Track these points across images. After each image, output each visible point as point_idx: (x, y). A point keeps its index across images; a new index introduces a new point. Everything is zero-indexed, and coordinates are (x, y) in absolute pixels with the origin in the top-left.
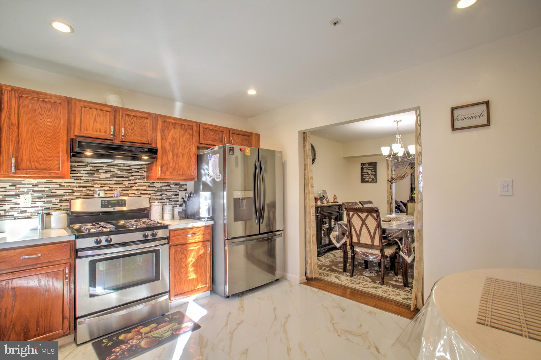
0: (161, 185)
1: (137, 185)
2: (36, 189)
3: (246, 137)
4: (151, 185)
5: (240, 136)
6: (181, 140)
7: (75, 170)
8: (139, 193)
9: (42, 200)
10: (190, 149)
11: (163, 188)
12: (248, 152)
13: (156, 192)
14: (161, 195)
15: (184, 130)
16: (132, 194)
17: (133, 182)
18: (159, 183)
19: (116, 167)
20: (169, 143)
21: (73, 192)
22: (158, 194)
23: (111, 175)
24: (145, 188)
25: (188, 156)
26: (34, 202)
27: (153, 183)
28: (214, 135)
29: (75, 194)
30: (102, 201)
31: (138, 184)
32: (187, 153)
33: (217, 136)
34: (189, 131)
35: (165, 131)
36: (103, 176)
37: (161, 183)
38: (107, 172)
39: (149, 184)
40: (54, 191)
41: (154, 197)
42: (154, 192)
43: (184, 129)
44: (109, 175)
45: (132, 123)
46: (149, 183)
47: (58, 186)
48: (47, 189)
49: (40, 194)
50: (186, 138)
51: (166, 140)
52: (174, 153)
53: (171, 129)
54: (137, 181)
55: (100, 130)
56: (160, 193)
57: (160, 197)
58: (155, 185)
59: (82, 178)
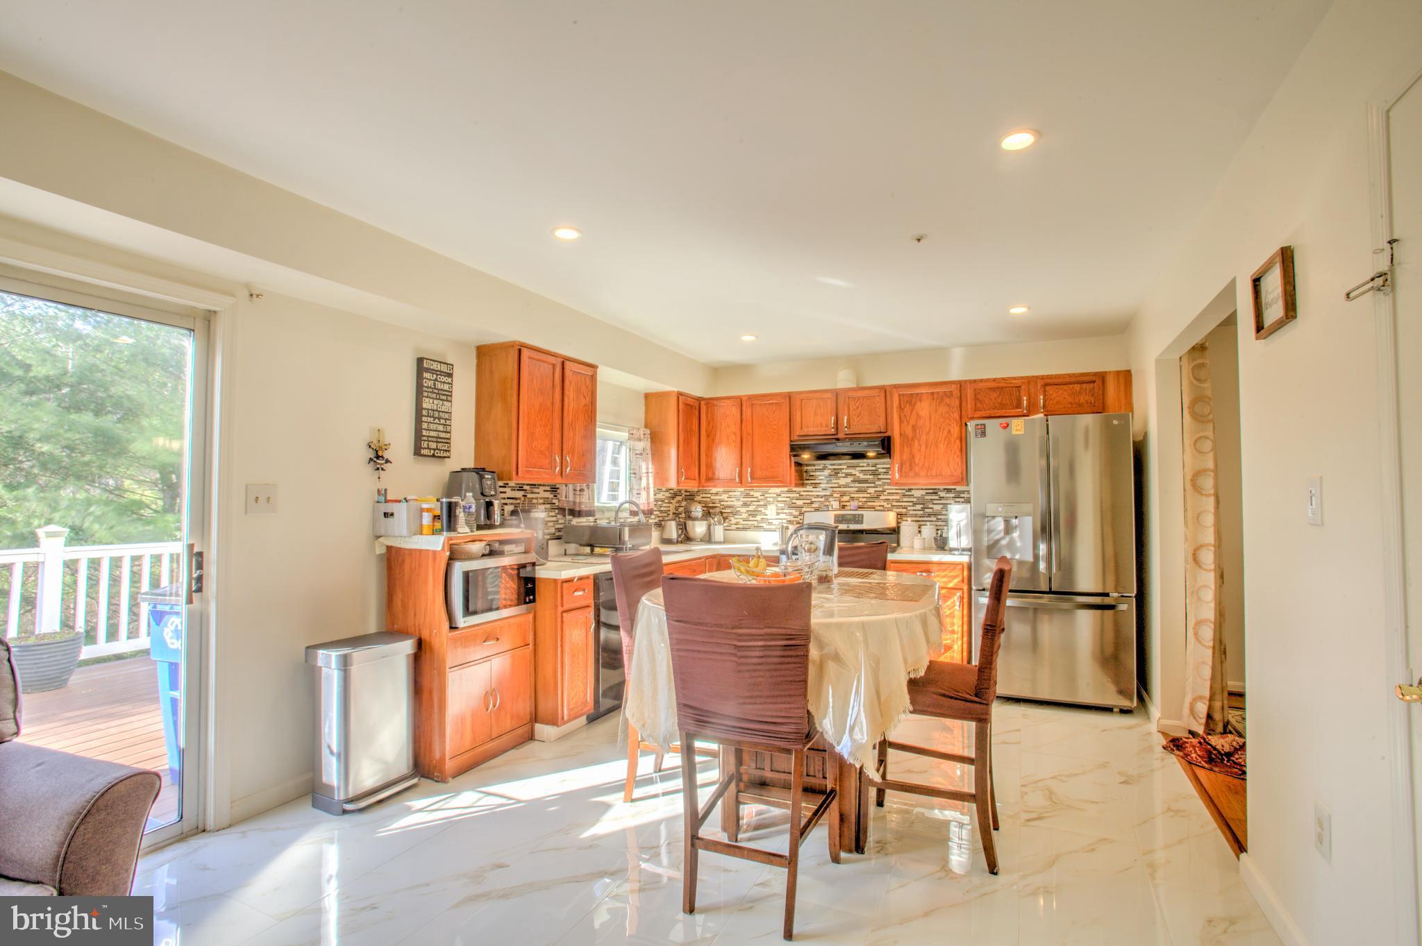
0: (924, 492)
1: (885, 493)
2: (779, 499)
3: (1084, 386)
4: (907, 493)
5: (1065, 387)
6: (933, 418)
7: (813, 476)
8: (890, 506)
9: (785, 511)
10: (949, 431)
11: (926, 497)
12: (1019, 428)
13: (915, 504)
14: (923, 509)
15: (938, 401)
16: (880, 506)
17: (881, 489)
18: (919, 489)
19: (858, 469)
20: (913, 426)
21: (812, 503)
22: (919, 507)
23: (852, 479)
24: (898, 497)
25: (946, 443)
26: (778, 514)
27: (910, 490)
28: (998, 397)
29: (813, 505)
30: (835, 515)
31: (888, 491)
32: (943, 438)
33: (1007, 397)
34: (947, 400)
35: (905, 409)
36: (843, 481)
37: (922, 489)
38: (847, 475)
39: (904, 491)
40: (794, 501)
41: (911, 512)
42: (911, 504)
43: (937, 398)
44: (849, 479)
45: (858, 407)
46: (904, 489)
47: (798, 495)
48: (788, 499)
49: (783, 505)
50: (942, 414)
51: (908, 422)
52: (921, 442)
53: (916, 403)
54: (886, 487)
55: (821, 424)
56: (922, 506)
57: (922, 512)
58: (913, 492)
59: (820, 485)
